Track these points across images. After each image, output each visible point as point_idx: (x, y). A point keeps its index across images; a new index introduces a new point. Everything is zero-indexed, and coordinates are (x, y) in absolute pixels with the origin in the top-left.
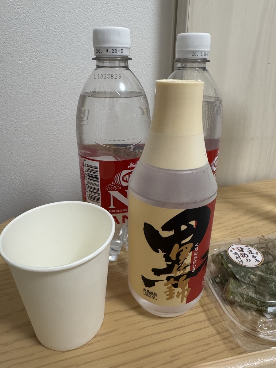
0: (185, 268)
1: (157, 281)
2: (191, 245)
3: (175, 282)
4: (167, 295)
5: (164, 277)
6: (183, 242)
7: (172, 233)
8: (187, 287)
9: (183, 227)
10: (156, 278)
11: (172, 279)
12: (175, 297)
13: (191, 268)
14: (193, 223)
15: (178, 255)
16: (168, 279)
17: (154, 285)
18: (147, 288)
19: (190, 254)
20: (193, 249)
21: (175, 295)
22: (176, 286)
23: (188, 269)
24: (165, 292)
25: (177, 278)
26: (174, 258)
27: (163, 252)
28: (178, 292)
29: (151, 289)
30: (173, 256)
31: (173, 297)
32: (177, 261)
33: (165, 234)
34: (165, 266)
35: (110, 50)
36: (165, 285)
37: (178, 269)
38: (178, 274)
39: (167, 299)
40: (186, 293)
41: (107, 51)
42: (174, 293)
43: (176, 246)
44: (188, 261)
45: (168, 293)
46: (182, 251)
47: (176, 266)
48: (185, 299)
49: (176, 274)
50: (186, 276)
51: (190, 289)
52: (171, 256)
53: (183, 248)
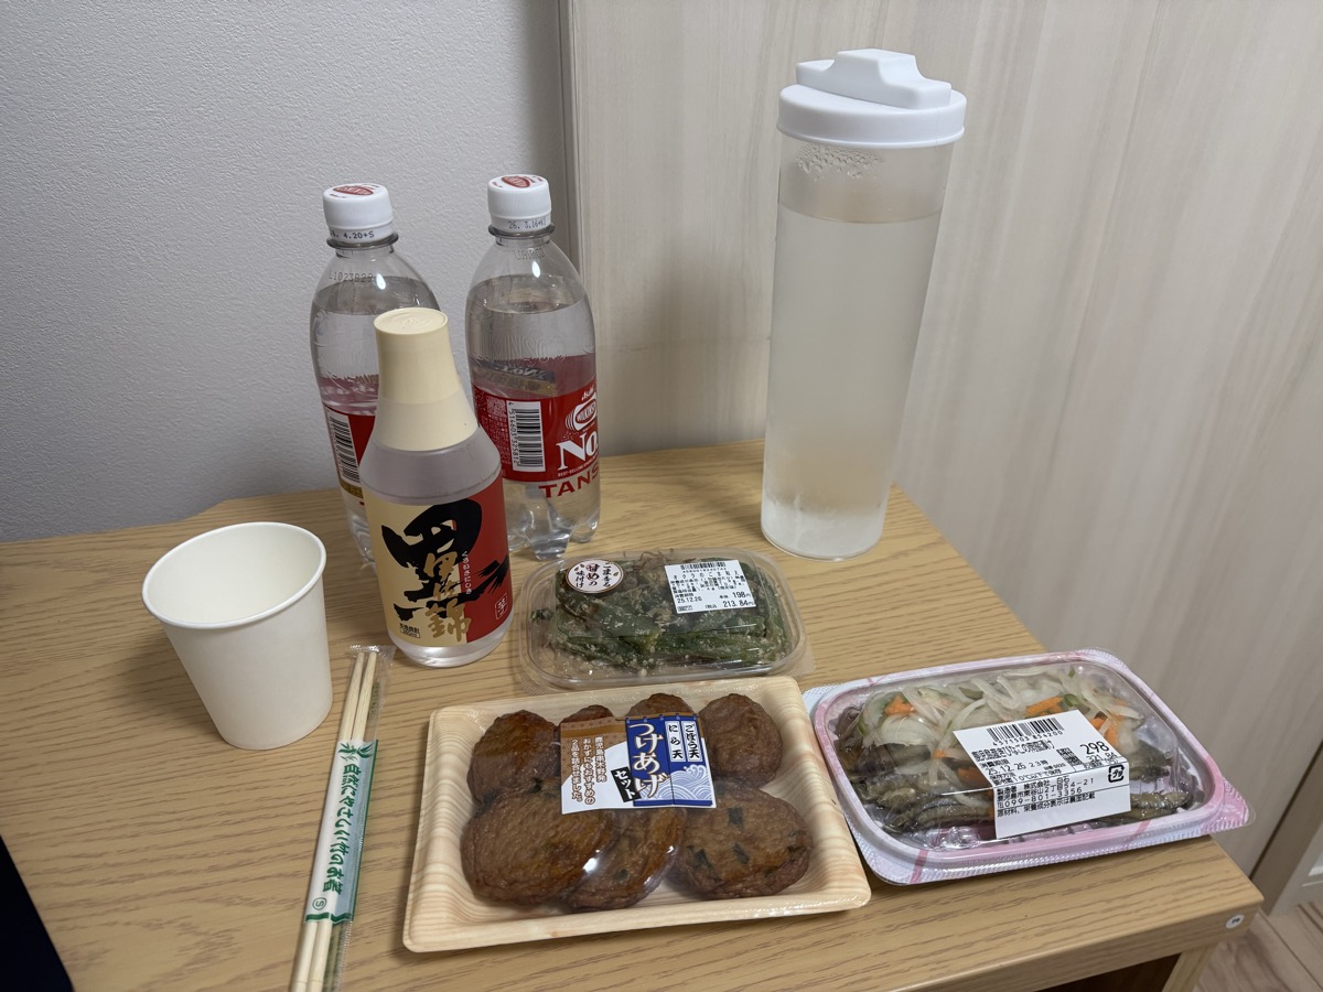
0: (452, 587)
1: (415, 609)
2: (454, 555)
3: (442, 609)
4: (433, 630)
5: (422, 602)
6: (439, 551)
7: (419, 538)
8: (462, 617)
9: (436, 530)
10: (411, 605)
11: (436, 605)
12: (446, 632)
13: (463, 588)
14: (449, 523)
15: (436, 569)
16: (430, 605)
17: (412, 617)
18: (404, 623)
19: (456, 567)
20: (459, 560)
21: (446, 628)
22: (443, 615)
23: (458, 590)
24: (430, 626)
25: (443, 604)
26: (431, 575)
27: (413, 565)
28: (450, 624)
29: (409, 623)
30: (429, 570)
31: (443, 633)
32: (437, 578)
33: (412, 540)
34: (421, 587)
35: (349, 234)
36: (428, 614)
37: (442, 590)
38: (443, 597)
39: (435, 636)
40: (463, 626)
41: (345, 235)
42: (443, 626)
43: (431, 556)
44: (455, 577)
45: (433, 626)
46: (441, 563)
47: (437, 586)
48: (464, 636)
49: (439, 597)
50: (456, 600)
51: (470, 620)
52: (425, 570)
53: (442, 558)
